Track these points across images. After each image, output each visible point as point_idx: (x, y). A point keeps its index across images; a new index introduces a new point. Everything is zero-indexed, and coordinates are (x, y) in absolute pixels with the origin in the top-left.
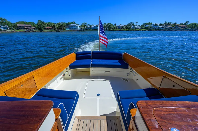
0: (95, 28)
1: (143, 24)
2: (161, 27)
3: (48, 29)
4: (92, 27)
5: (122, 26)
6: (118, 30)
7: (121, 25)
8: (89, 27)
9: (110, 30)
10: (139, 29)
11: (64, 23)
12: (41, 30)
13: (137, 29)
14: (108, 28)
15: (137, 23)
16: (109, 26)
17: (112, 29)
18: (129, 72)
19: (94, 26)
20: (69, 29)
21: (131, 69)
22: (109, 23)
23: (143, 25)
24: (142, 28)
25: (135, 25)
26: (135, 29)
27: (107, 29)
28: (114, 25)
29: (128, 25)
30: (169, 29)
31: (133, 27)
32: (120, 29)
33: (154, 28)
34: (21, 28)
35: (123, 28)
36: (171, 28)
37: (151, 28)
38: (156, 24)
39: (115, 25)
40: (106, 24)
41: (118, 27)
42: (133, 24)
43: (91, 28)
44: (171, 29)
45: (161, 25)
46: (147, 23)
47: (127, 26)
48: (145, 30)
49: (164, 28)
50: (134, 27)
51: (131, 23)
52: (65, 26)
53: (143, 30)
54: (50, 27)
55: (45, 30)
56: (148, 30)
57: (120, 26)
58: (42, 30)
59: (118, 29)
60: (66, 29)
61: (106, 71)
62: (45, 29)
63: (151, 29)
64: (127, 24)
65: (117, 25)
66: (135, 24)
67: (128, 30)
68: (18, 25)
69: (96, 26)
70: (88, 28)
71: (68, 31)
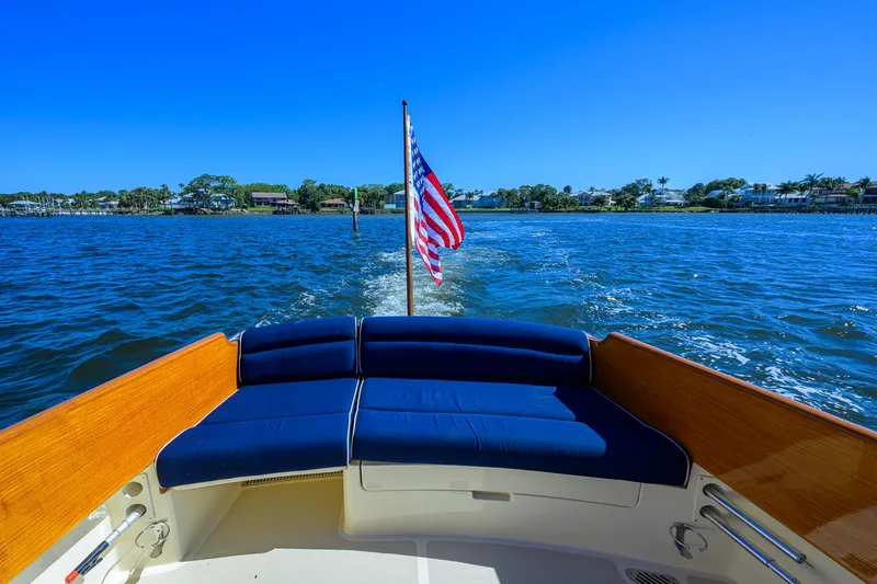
0: (486, 202)
1: (695, 187)
2: (791, 200)
3: (330, 205)
4: (476, 198)
5: (595, 194)
6: (577, 211)
7: (592, 189)
8: (462, 198)
9: (543, 210)
10: (676, 204)
11: (377, 187)
12: (314, 208)
13: (668, 204)
14: (536, 203)
15: (663, 181)
16: (543, 194)
17: (555, 205)
18: (691, 515)
19: (482, 197)
20: (394, 206)
21: (708, 488)
22: (541, 186)
23: (696, 189)
24: (692, 204)
25: (655, 190)
26: (654, 204)
27: (532, 206)
28: (560, 190)
29: (627, 189)
30: (835, 206)
31: (645, 199)
32: (586, 204)
33: (751, 202)
34: (260, 202)
35: (600, 201)
36: (842, 202)
37: (732, 200)
38: (756, 186)
39: (568, 189)
40: (528, 187)
41: (581, 197)
42: (651, 185)
43: (469, 202)
44: (842, 207)
45: (785, 189)
46: (720, 183)
47: (618, 194)
48: (706, 211)
49: (804, 200)
50: (652, 198)
51: (639, 182)
52: (382, 197)
53: (692, 208)
54: (338, 201)
55: (325, 209)
56: (721, 212)
57: (588, 197)
58: (318, 210)
59: (581, 205)
60: (387, 207)
61: (477, 495)
62: (323, 205)
63: (733, 206)
64: (619, 188)
65: (575, 192)
66: (656, 186)
67: (623, 209)
68: (255, 195)
69: (489, 194)
70: (460, 201)
71: (393, 212)
